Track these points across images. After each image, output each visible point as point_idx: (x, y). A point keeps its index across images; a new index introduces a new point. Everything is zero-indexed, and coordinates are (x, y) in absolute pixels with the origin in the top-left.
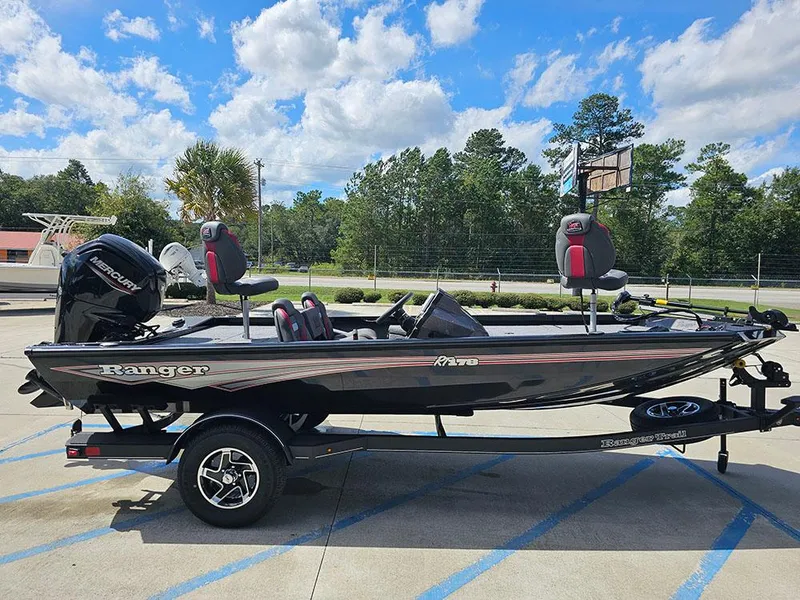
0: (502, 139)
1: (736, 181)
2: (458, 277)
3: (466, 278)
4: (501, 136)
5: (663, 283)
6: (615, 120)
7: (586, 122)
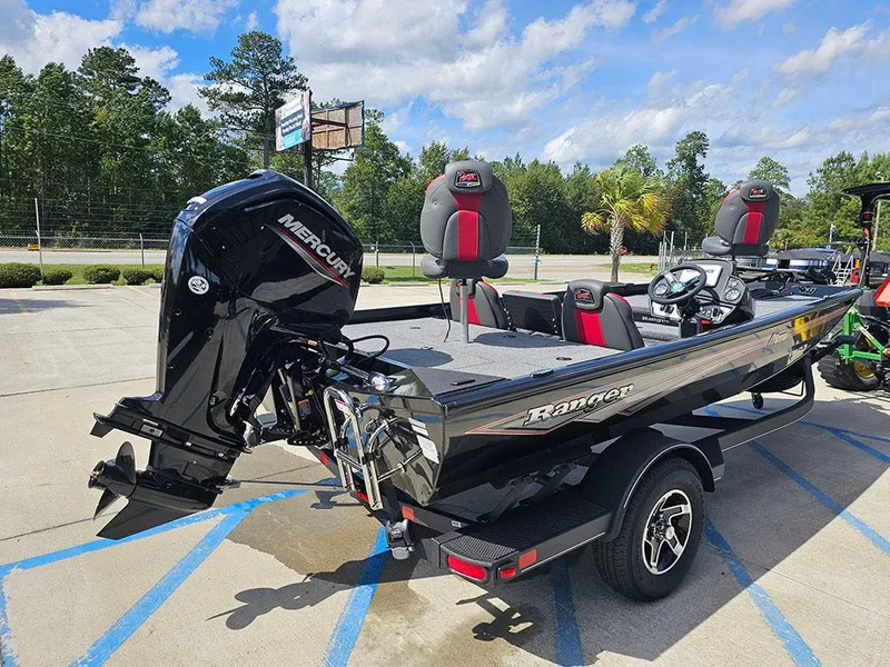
0: (136, 65)
1: (389, 151)
2: (98, 245)
3: (111, 246)
4: (133, 61)
5: (373, 252)
6: (278, 67)
7: (246, 62)
